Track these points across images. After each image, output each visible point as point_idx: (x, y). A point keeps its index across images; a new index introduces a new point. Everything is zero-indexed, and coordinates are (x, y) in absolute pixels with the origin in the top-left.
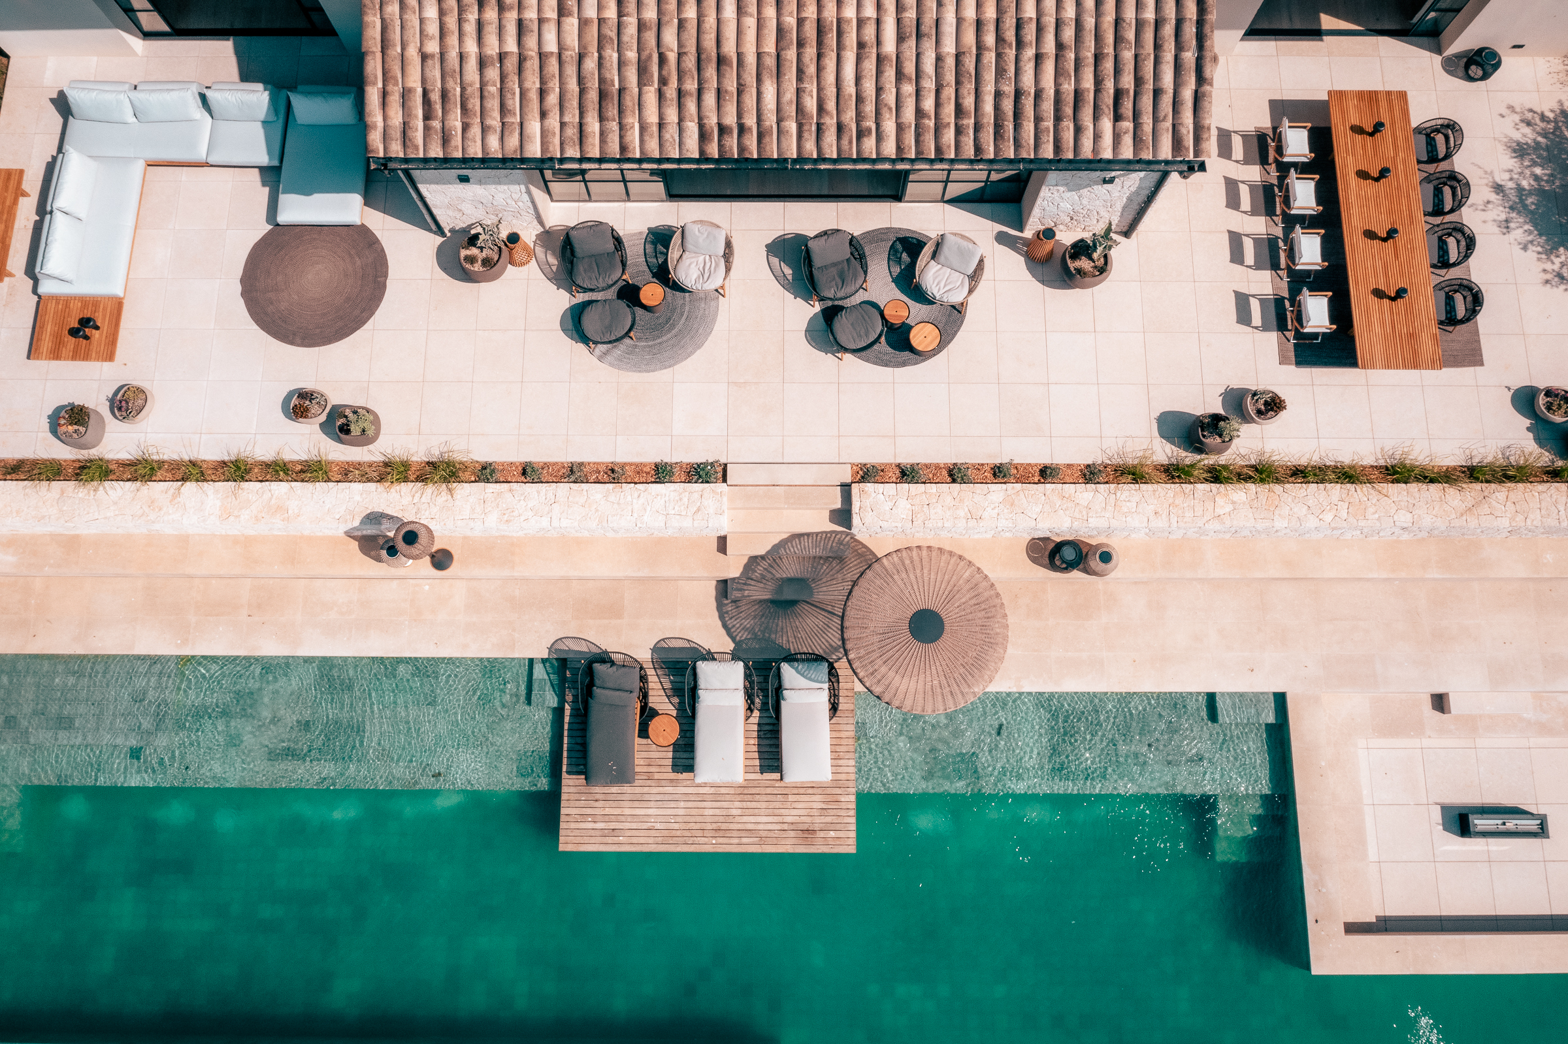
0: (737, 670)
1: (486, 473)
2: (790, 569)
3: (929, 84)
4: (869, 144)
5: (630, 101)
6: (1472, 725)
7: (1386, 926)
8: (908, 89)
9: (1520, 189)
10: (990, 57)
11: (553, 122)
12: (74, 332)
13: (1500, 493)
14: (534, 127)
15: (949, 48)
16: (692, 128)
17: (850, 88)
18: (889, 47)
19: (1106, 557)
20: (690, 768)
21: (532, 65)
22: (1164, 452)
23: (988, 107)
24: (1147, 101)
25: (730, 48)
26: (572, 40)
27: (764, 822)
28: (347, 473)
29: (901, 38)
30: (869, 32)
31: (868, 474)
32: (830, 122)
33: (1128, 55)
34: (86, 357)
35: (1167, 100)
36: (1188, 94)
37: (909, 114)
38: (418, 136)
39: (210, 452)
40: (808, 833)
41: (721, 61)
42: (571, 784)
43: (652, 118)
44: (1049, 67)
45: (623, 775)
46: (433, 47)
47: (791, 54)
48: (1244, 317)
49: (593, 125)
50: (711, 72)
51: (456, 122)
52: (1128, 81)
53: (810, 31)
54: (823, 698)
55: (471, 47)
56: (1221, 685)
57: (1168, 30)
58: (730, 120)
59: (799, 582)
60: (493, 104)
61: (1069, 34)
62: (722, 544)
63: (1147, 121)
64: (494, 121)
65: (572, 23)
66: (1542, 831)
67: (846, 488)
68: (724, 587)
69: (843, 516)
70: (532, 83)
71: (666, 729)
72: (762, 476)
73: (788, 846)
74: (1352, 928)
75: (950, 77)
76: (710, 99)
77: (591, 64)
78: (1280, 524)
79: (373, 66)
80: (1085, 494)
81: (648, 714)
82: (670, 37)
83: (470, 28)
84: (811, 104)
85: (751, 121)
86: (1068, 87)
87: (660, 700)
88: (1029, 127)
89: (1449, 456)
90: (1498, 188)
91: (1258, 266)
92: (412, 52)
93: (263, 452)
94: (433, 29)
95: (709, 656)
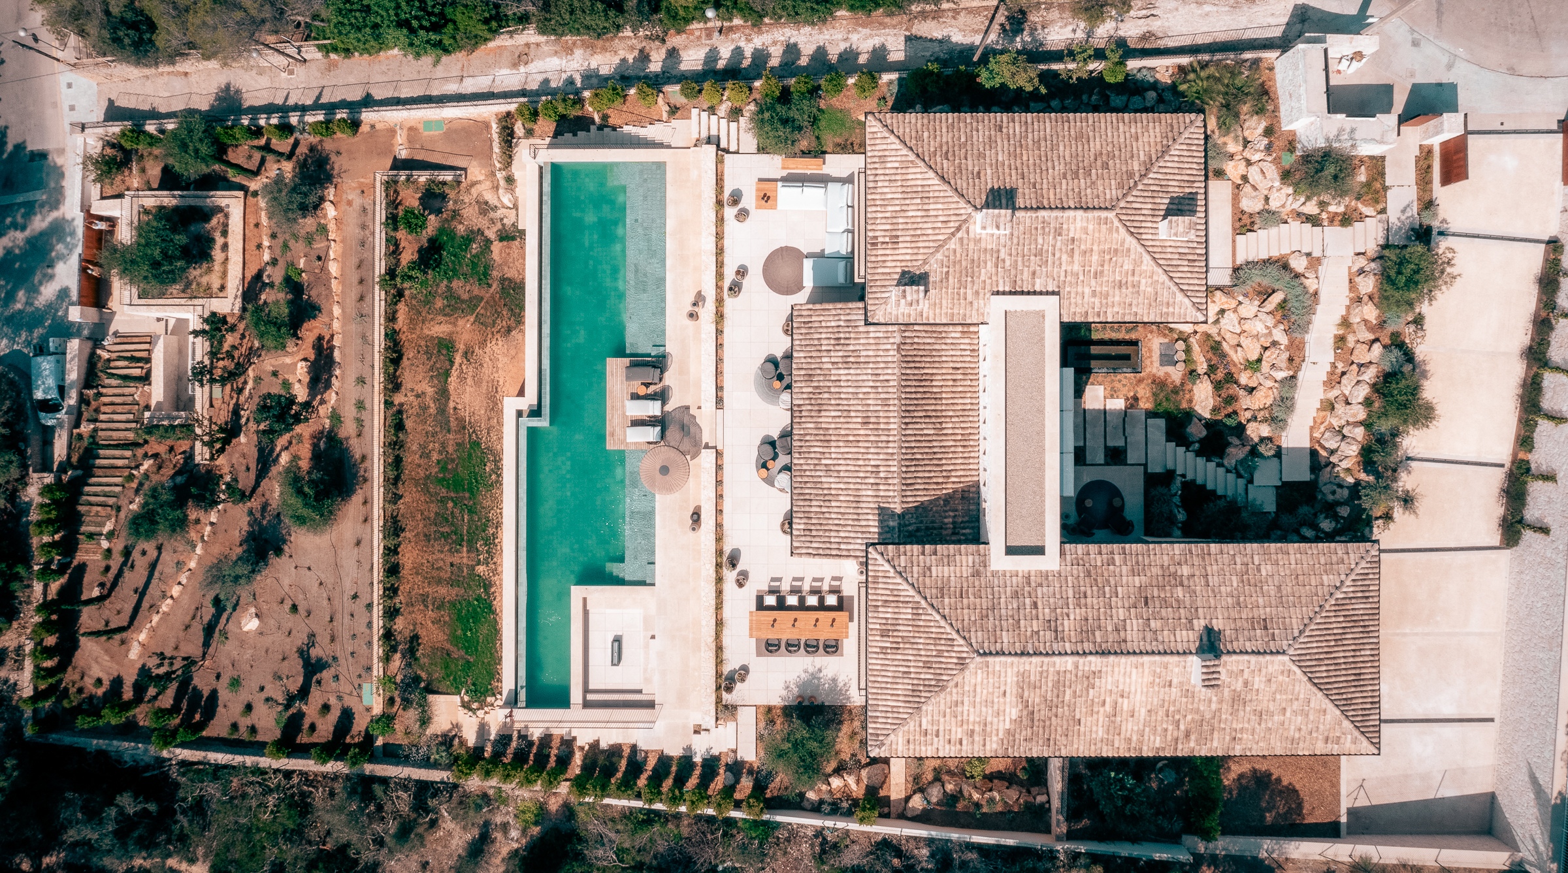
0: (658, 413)
1: (719, 332)
2: (692, 429)
3: (813, 473)
4: (797, 455)
5: (809, 383)
6: (647, 646)
7: (586, 613)
8: (812, 467)
9: (819, 679)
10: (821, 492)
11: (803, 360)
12: (765, 195)
13: (712, 654)
14: (802, 355)
15: (824, 480)
16: (801, 402)
17: (813, 450)
18: (824, 462)
19: (694, 529)
20: (632, 398)
21: (819, 354)
22: (727, 550)
23: (807, 491)
24: (809, 539)
25: (823, 413)
26: (826, 366)
27: (616, 421)
28: (719, 288)
29: (826, 465)
30: (827, 456)
31: (719, 454)
32: (802, 444)
33: (821, 533)
34: (757, 200)
35: (808, 545)
36: (810, 551)
37: (805, 467)
38: (799, 320)
39: (727, 243)
40: (612, 435)
41: (820, 411)
42: (627, 361)
43: (804, 390)
44: (818, 510)
45: (628, 378)
46: (823, 324)
47: (821, 432)
48: (773, 580)
49: (803, 372)
50: (816, 408)
51: (803, 331)
52: (814, 533)
53: (828, 438)
54: (651, 440)
55: (823, 336)
56: (658, 566)
57: (828, 545)
58: (804, 414)
59: (689, 433)
60: (808, 342)
61: (827, 515)
62: (699, 408)
63: (803, 539)
64: (803, 343)
65: (830, 366)
66: (613, 664)
67: (715, 447)
68: (688, 408)
69: (707, 447)
70: (814, 354)
71: (642, 391)
72: (719, 420)
73: (608, 429)
74: (585, 600)
75: (815, 480)
76: (809, 407)
77: (819, 372)
78: (702, 584)
79: (818, 306)
80: (712, 523)
81: (647, 385)
82: (826, 396)
83: (829, 336)
84: (808, 438)
85: (803, 420)
86: (812, 515)
87: (651, 389)
88: (802, 503)
89: (726, 641)
90: (820, 670)
91: (792, 586)
92: (822, 318)
93: (727, 260)
94: (829, 324)
95: (663, 404)
